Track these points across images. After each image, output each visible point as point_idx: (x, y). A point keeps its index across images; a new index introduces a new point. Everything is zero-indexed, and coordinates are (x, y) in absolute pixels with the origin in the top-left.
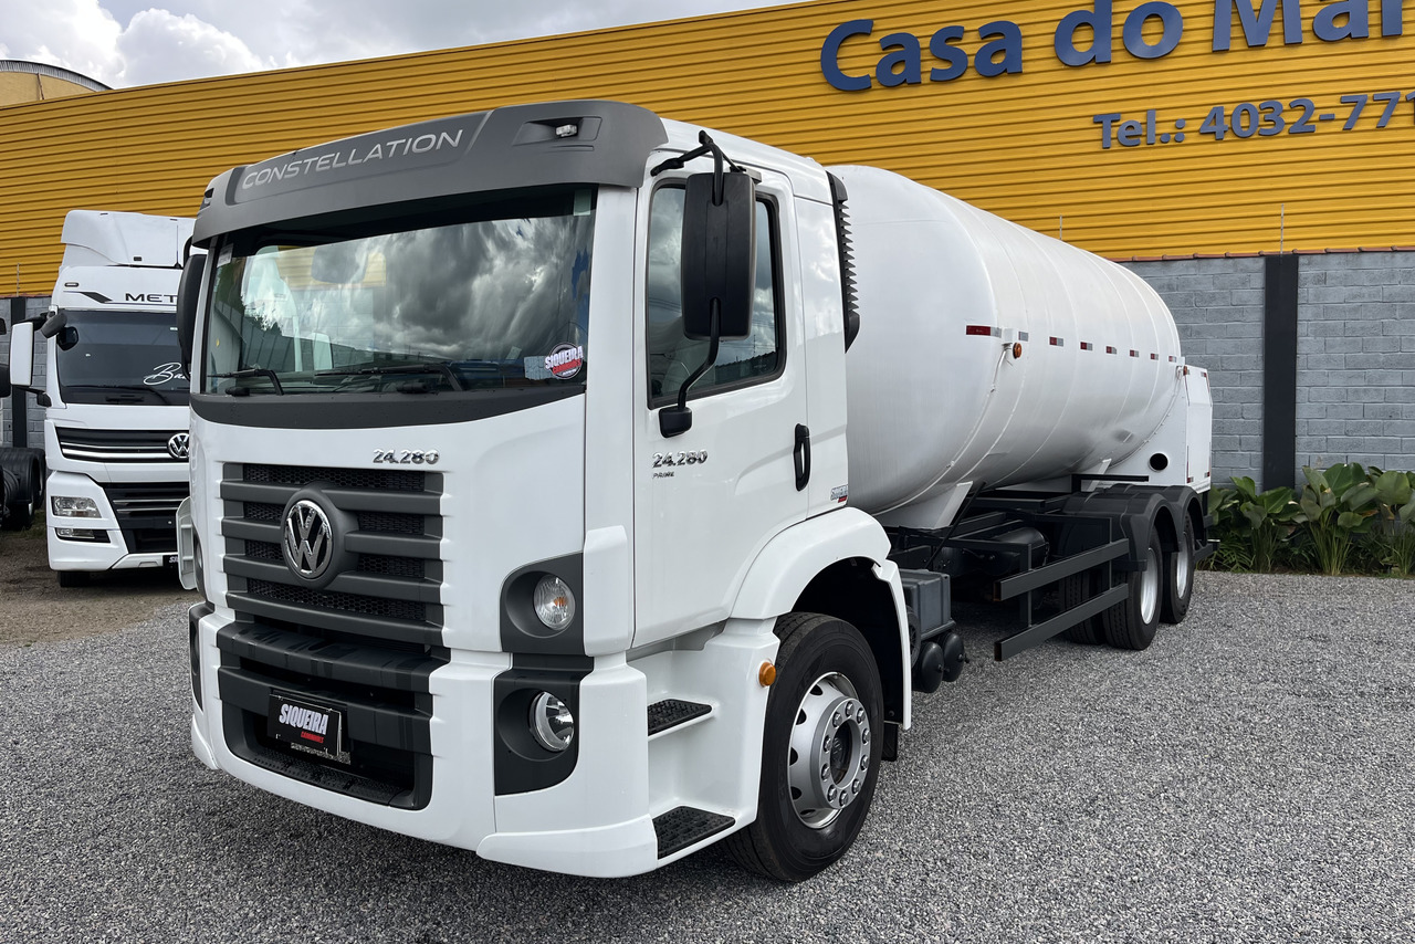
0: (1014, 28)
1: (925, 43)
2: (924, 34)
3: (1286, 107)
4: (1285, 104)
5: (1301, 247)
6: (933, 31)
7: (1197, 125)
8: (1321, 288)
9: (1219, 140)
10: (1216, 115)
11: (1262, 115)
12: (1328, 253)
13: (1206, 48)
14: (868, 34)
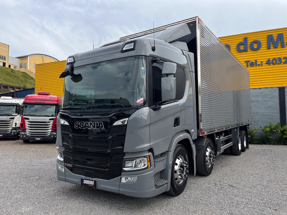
0: (229, 45)
3: (282, 59)
7: (265, 62)
9: (270, 65)
10: (269, 60)
11: (278, 60)
13: (266, 48)
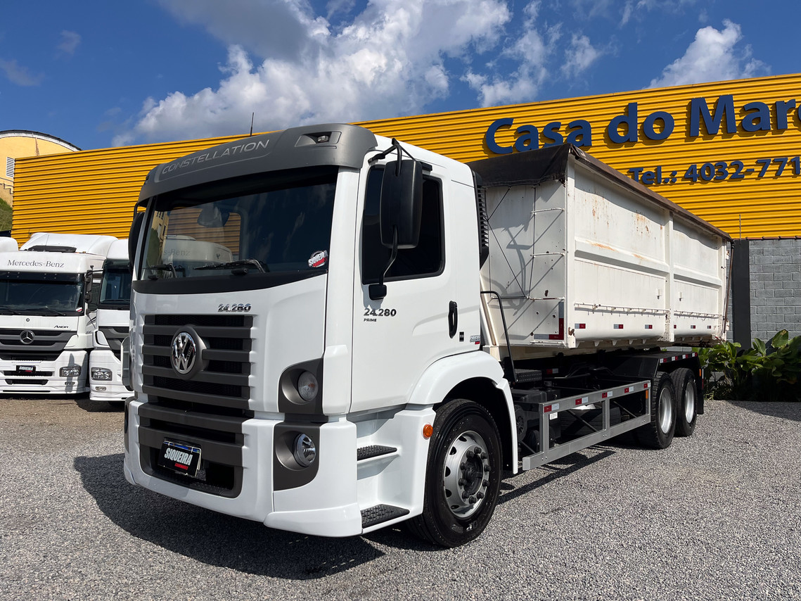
0: (588, 124)
1: (540, 130)
2: (540, 126)
3: (728, 165)
4: (728, 164)
5: (750, 236)
6: (545, 124)
7: (682, 174)
8: (761, 256)
9: (694, 181)
10: (693, 168)
11: (716, 170)
12: (763, 239)
13: (684, 135)
14: (510, 125)
